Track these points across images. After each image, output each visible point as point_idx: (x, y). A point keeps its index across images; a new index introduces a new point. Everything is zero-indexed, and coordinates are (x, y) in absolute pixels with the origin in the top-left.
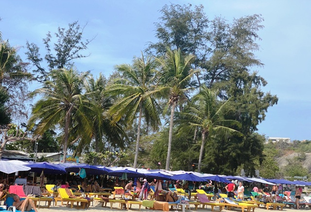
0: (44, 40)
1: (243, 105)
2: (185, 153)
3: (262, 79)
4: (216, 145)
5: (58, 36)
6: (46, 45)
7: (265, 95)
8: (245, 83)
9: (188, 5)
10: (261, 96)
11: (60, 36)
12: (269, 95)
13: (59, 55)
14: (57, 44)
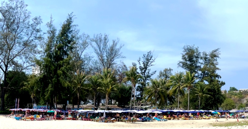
0: (138, 60)
1: (213, 86)
2: (195, 103)
3: (220, 76)
4: (205, 100)
5: (143, 58)
6: (139, 62)
7: (221, 82)
8: (214, 77)
9: (193, 45)
10: (219, 82)
11: (144, 57)
12: (222, 82)
13: (144, 66)
14: (143, 61)
